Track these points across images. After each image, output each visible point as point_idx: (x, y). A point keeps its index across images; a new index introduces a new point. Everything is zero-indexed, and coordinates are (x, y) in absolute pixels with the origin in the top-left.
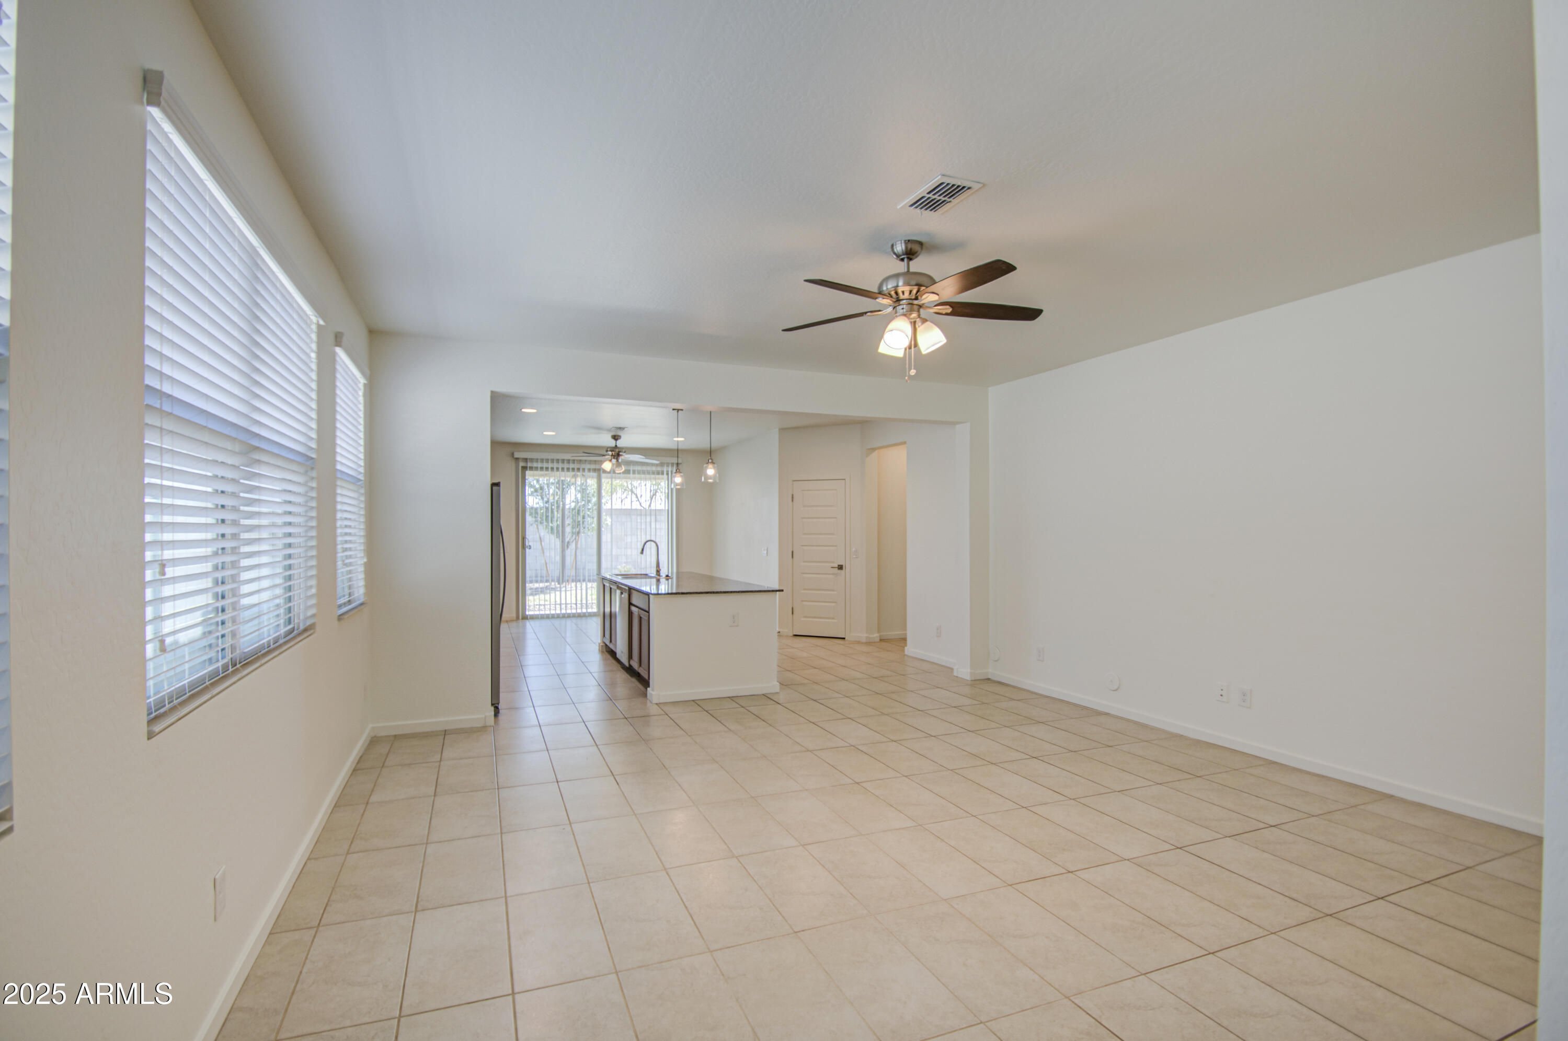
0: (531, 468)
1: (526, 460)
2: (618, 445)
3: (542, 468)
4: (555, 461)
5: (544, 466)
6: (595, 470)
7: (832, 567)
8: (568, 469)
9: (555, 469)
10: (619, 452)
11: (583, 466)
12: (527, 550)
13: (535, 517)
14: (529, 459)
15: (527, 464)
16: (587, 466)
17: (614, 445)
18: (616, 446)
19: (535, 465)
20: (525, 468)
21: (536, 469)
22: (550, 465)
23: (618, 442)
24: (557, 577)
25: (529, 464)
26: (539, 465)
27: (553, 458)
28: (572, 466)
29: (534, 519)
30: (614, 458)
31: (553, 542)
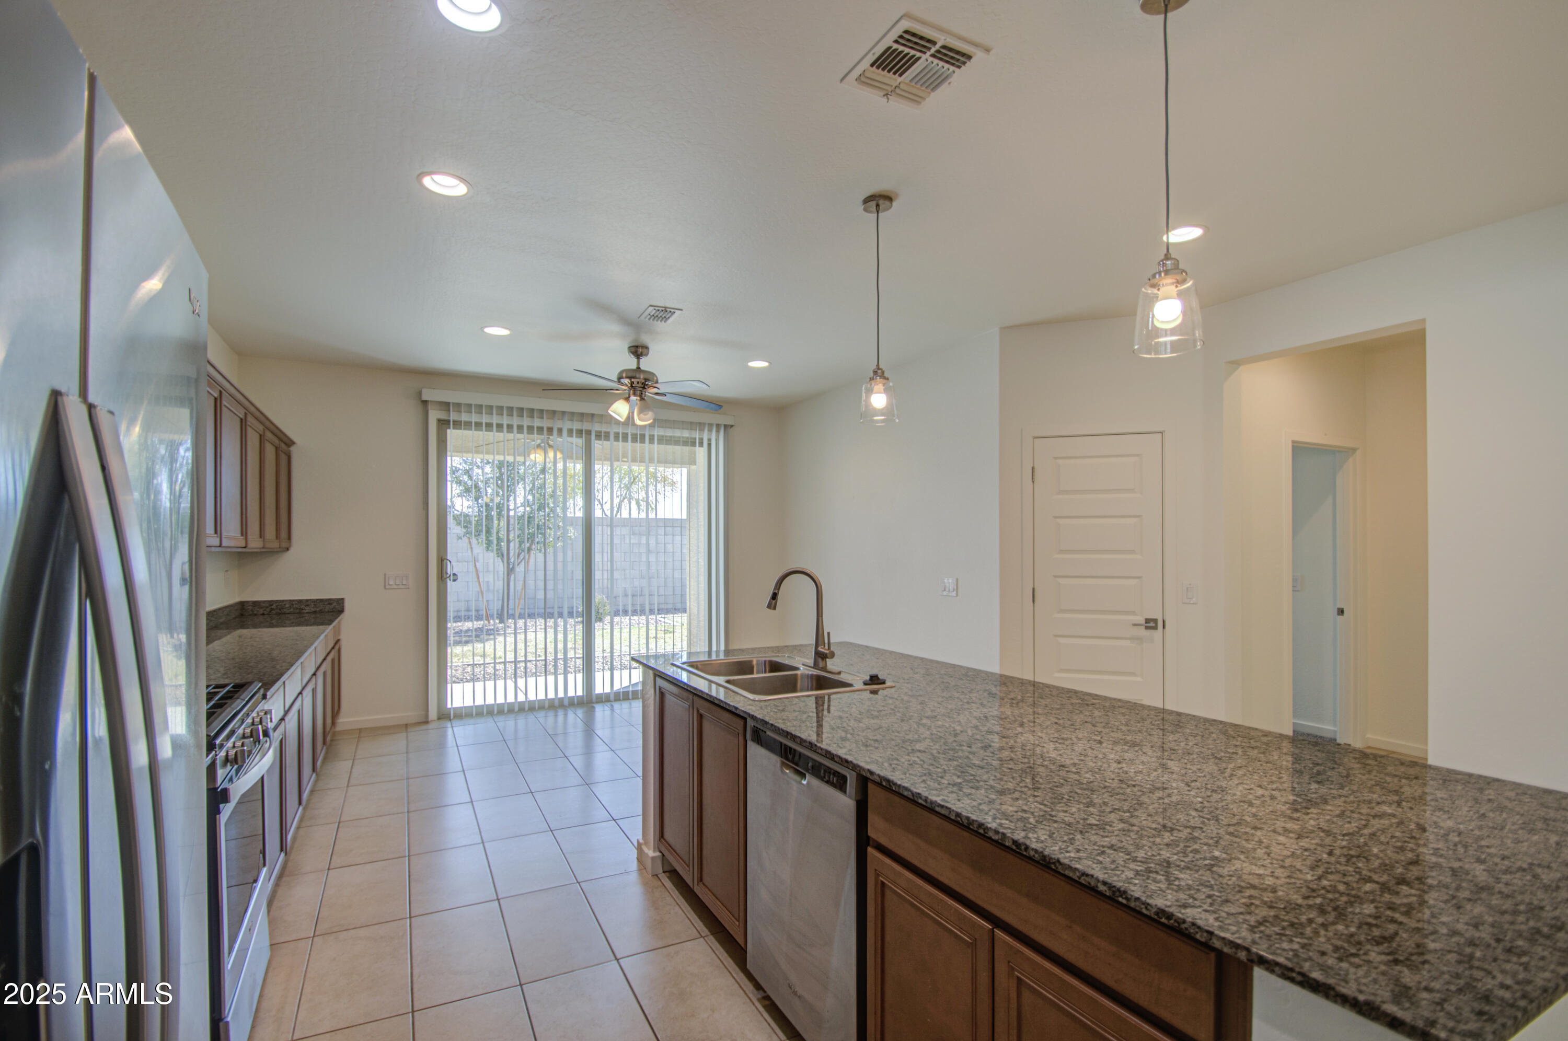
0: (458, 424)
1: (446, 406)
2: (642, 367)
3: (478, 425)
4: (505, 412)
5: (484, 422)
6: (580, 433)
7: (1135, 625)
8: (530, 429)
9: (505, 427)
10: (646, 380)
11: (558, 424)
12: (450, 584)
13: (465, 527)
14: (453, 404)
15: (449, 416)
16: (567, 425)
17: (634, 367)
18: (638, 368)
19: (464, 417)
20: (444, 424)
21: (468, 425)
22: (495, 420)
23: (643, 360)
24: (498, 610)
25: (453, 416)
26: (474, 418)
27: (500, 404)
28: (537, 423)
29: (464, 530)
30: (635, 394)
31: (490, 562)
